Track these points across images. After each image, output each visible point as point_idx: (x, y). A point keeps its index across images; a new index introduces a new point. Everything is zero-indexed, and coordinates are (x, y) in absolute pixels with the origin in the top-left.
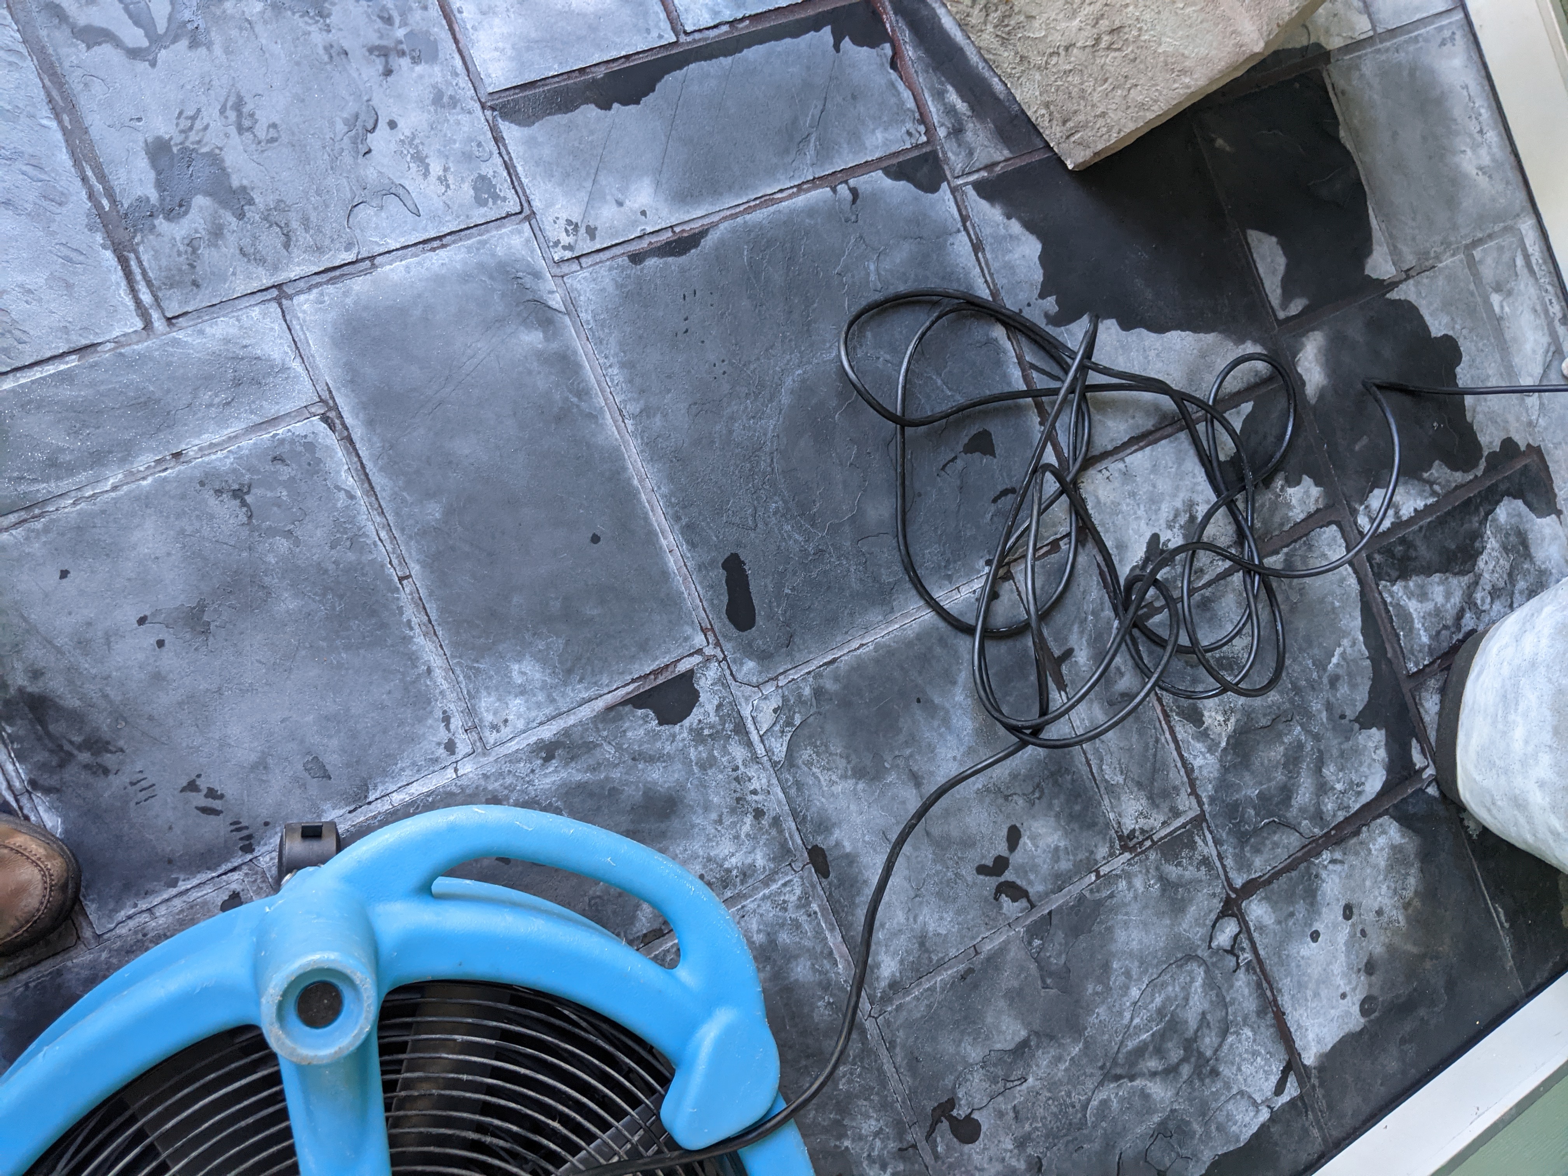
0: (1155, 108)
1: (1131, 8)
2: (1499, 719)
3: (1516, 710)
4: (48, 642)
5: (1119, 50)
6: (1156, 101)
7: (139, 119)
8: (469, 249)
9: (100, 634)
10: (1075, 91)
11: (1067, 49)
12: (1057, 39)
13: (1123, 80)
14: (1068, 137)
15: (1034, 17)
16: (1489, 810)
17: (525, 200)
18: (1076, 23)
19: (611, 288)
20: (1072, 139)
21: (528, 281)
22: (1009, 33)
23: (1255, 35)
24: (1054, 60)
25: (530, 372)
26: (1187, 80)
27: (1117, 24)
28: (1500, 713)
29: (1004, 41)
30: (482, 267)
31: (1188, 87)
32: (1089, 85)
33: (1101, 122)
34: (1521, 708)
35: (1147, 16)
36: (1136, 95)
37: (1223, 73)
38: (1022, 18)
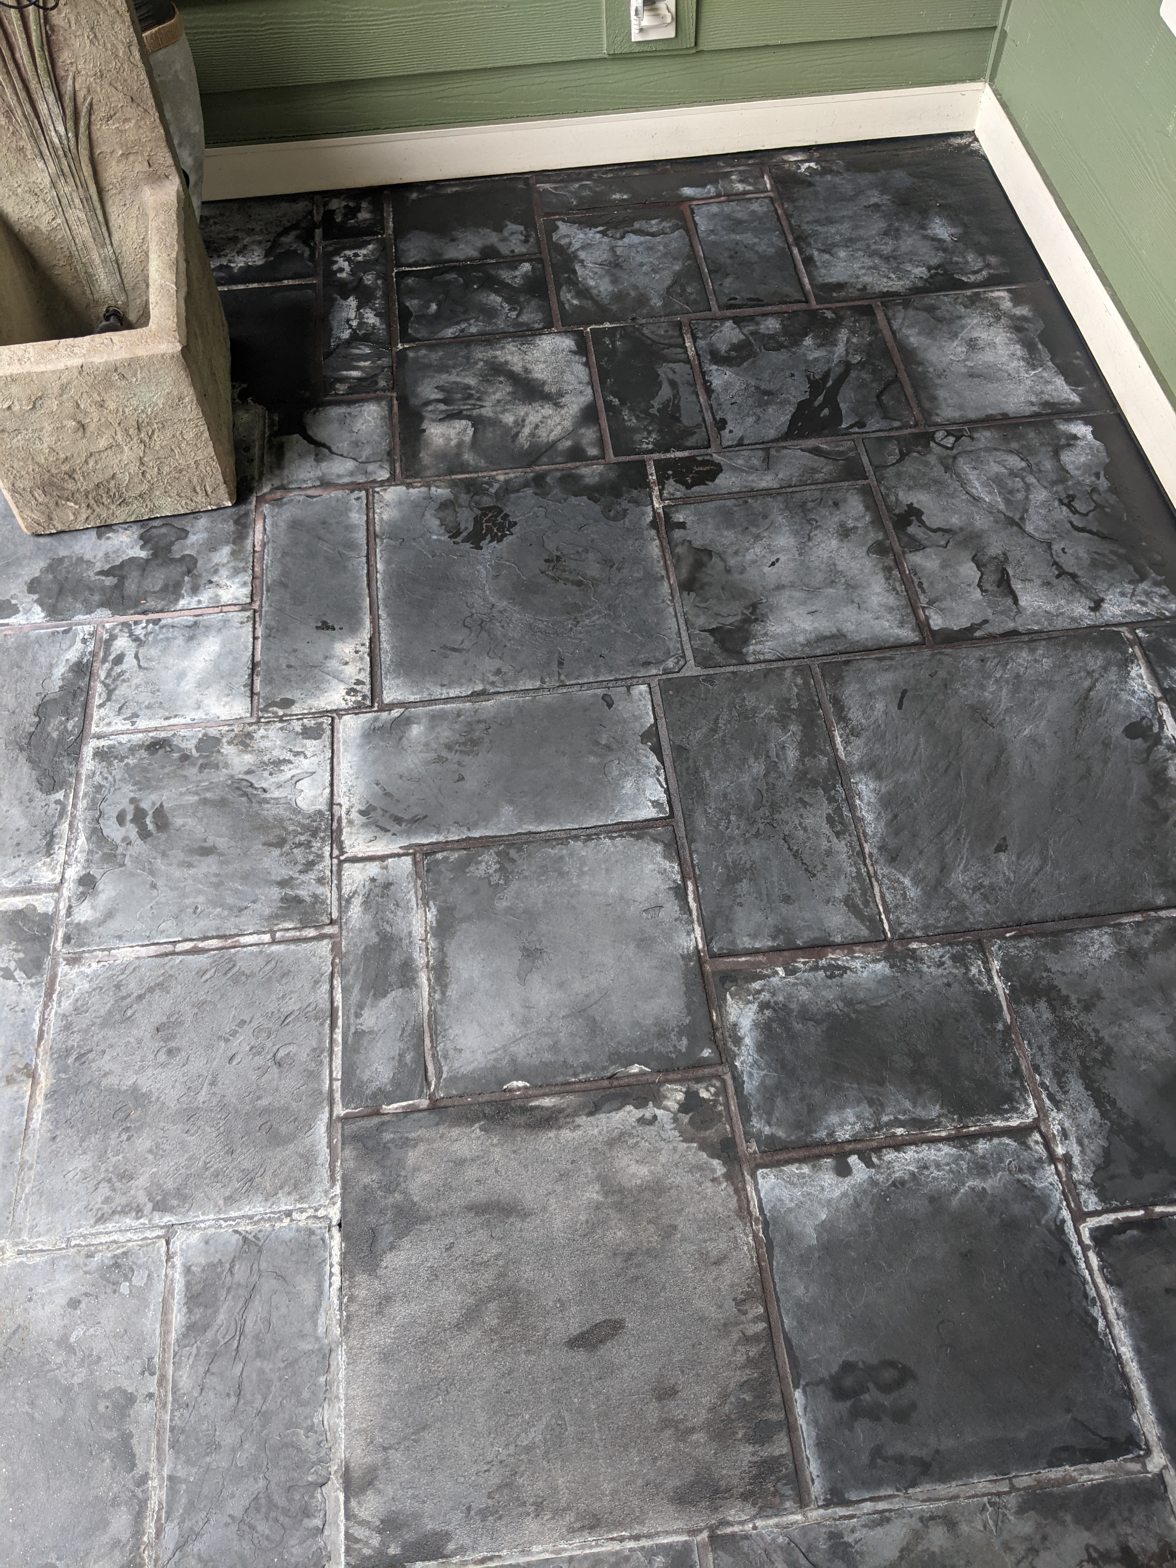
1: (127, 410)
4: (516, 1041)
5: (153, 432)
7: (197, 908)
8: (346, 750)
9: (522, 1010)
10: (174, 474)
11: (142, 464)
12: (134, 468)
13: (175, 439)
14: (207, 495)
15: (114, 475)
17: (324, 713)
18: (126, 449)
19: (398, 681)
20: (209, 492)
21: (378, 724)
22: (120, 497)
23: (171, 345)
24: (148, 475)
25: (437, 738)
27: (135, 423)
29: (124, 502)
30: (360, 746)
31: (192, 401)
32: (174, 463)
33: (201, 467)
35: (135, 402)
36: (190, 435)
38: (112, 483)
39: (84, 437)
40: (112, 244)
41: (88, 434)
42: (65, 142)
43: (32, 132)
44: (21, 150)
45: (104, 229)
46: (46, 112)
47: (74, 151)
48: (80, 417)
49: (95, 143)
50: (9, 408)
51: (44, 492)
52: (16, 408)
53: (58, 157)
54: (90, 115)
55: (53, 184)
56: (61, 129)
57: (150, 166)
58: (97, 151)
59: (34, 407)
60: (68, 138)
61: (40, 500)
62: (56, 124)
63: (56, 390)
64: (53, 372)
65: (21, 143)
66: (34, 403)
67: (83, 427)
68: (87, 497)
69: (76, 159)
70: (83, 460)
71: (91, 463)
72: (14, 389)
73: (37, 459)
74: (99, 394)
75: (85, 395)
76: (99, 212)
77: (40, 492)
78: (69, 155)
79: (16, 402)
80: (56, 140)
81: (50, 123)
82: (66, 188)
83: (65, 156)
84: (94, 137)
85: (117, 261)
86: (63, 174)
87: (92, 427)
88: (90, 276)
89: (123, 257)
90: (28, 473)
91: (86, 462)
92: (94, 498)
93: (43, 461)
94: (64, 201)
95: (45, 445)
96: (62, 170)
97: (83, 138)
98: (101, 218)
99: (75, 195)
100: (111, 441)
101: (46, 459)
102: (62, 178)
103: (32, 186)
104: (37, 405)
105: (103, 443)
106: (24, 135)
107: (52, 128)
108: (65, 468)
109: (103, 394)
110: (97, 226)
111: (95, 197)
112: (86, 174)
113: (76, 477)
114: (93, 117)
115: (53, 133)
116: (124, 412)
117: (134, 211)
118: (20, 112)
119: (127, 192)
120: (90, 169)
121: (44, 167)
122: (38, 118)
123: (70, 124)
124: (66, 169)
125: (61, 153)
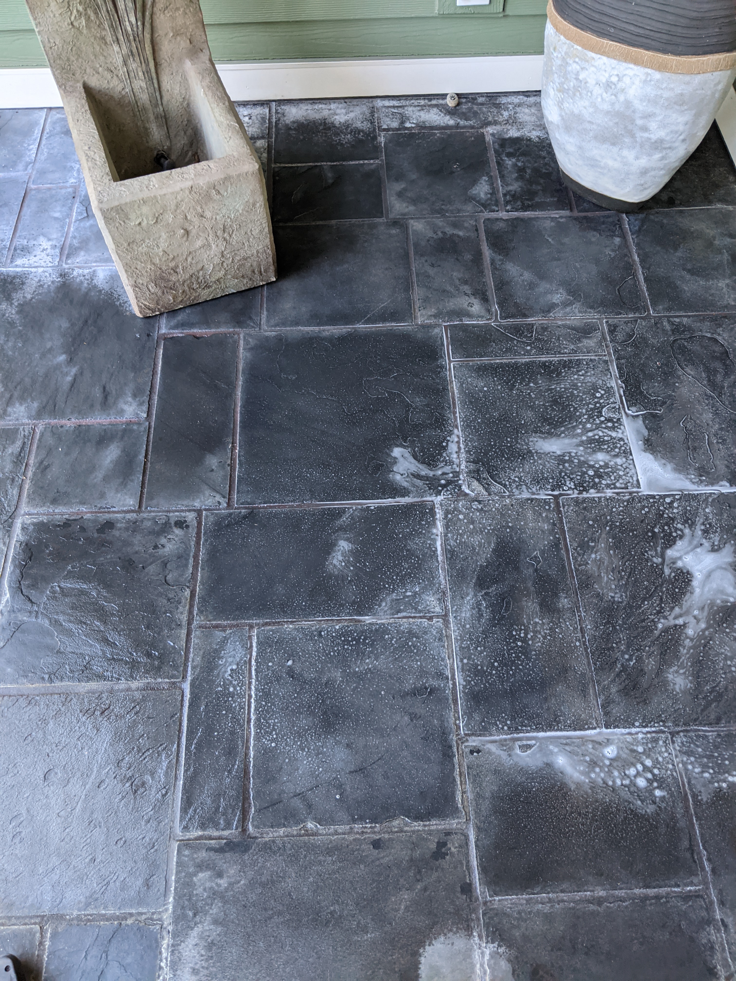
0: (264, 225)
1: (218, 217)
2: (602, 171)
3: (600, 162)
5: (233, 231)
6: (261, 224)
10: (242, 261)
12: (217, 259)
13: (246, 236)
14: (261, 275)
15: (203, 266)
16: (645, 189)
18: (214, 246)
20: (263, 272)
22: (205, 282)
24: (225, 264)
26: (258, 205)
27: (222, 227)
28: (599, 170)
29: (208, 286)
31: (261, 206)
32: (243, 254)
33: (260, 255)
34: (599, 158)
35: (224, 211)
36: (256, 232)
37: (261, 187)
38: (201, 273)
39: (187, 240)
40: (162, 104)
41: (190, 238)
42: (135, 29)
43: (112, 24)
44: (103, 38)
45: (158, 94)
46: (123, 7)
47: (141, 36)
48: (187, 225)
49: (155, 29)
50: (140, 224)
51: (156, 285)
52: (144, 224)
53: (129, 41)
54: (153, 7)
55: (125, 63)
56: (133, 20)
57: (191, 43)
58: (156, 35)
59: (157, 221)
60: (137, 26)
61: (152, 291)
62: (130, 15)
63: (173, 207)
64: (172, 193)
65: (104, 33)
66: (157, 218)
67: (187, 232)
68: (183, 284)
69: (142, 42)
70: (184, 257)
71: (189, 259)
72: (145, 209)
73: (154, 261)
74: (201, 208)
75: (191, 210)
76: (155, 81)
77: (153, 285)
78: (137, 39)
79: (145, 219)
80: (129, 29)
81: (126, 15)
82: (133, 65)
83: (135, 40)
84: (155, 24)
85: (165, 116)
86: (132, 54)
87: (194, 232)
88: (146, 129)
89: (169, 114)
90: (147, 272)
91: (186, 259)
92: (188, 285)
93: (158, 262)
94: (132, 75)
95: (161, 249)
96: (131, 52)
97: (147, 25)
98: (156, 85)
99: (139, 69)
100: (205, 241)
101: (160, 260)
102: (131, 57)
103: (109, 66)
104: (159, 220)
105: (199, 243)
106: (107, 27)
107: (126, 19)
108: (172, 264)
109: (204, 206)
110: (153, 91)
111: (153, 70)
112: (148, 53)
113: (178, 270)
114: (155, 9)
115: (127, 23)
116: (216, 219)
117: (179, 78)
118: (104, 9)
119: (174, 64)
120: (151, 49)
121: (119, 49)
122: (117, 12)
123: (139, 15)
124: (135, 50)
125: (131, 38)
